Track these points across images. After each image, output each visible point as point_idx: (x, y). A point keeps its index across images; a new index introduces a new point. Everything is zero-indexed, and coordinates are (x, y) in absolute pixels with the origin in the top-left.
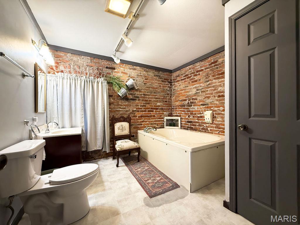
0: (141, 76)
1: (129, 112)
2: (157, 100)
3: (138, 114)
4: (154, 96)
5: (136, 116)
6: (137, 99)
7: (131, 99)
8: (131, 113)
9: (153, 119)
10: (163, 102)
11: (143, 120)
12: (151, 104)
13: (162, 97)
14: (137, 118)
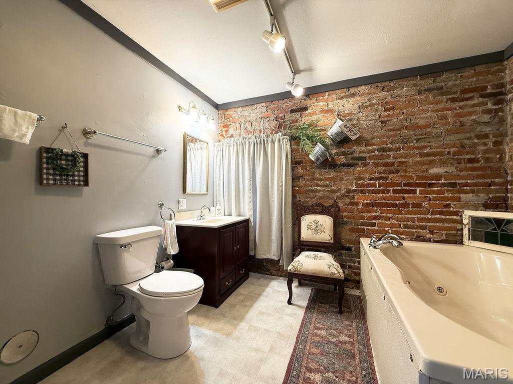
0: (372, 105)
1: (338, 194)
2: (431, 158)
3: (363, 200)
4: (418, 148)
5: (357, 204)
6: (360, 163)
7: (344, 165)
8: (343, 196)
9: (415, 214)
10: (460, 163)
11: (377, 214)
12: (406, 172)
13: (452, 150)
14: (360, 207)
